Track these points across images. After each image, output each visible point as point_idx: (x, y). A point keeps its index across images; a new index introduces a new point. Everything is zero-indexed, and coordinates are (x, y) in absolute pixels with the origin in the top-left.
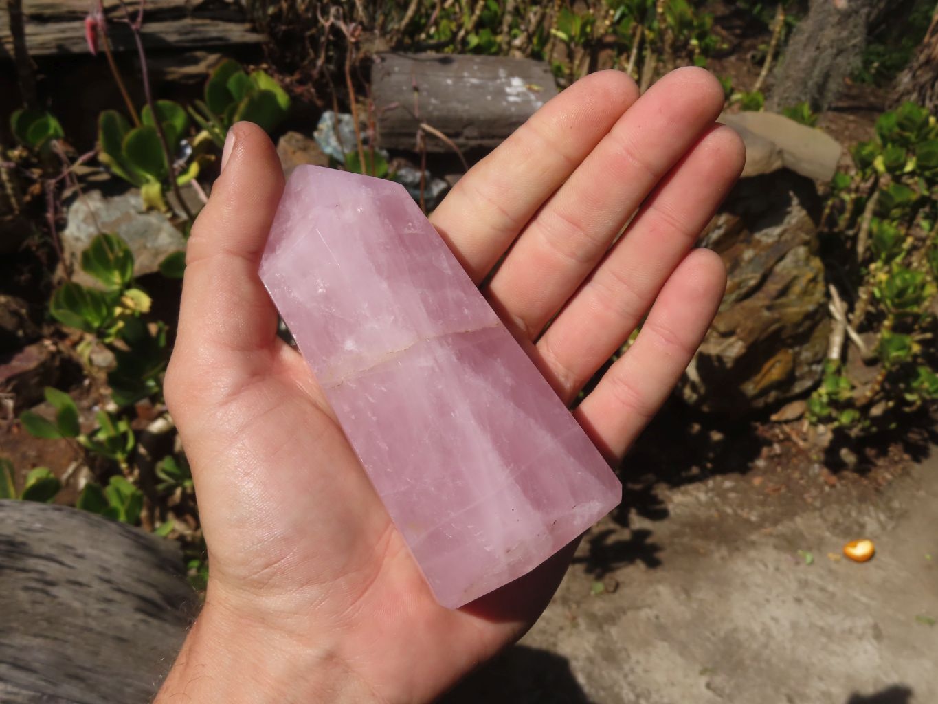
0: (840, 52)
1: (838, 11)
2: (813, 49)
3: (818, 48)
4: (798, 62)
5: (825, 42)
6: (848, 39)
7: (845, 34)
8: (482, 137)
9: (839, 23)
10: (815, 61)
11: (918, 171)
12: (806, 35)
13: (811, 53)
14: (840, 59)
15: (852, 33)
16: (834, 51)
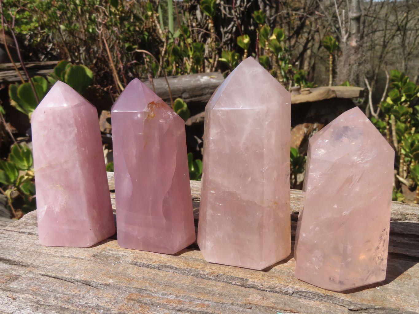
0: (360, 64)
1: (353, 47)
2: (348, 66)
3: (350, 65)
4: (343, 73)
5: (352, 62)
6: (361, 57)
7: (359, 56)
8: (191, 97)
9: (355, 52)
10: (350, 70)
11: (408, 99)
12: (343, 61)
13: (347, 67)
14: (361, 67)
15: (362, 55)
16: (357, 64)
